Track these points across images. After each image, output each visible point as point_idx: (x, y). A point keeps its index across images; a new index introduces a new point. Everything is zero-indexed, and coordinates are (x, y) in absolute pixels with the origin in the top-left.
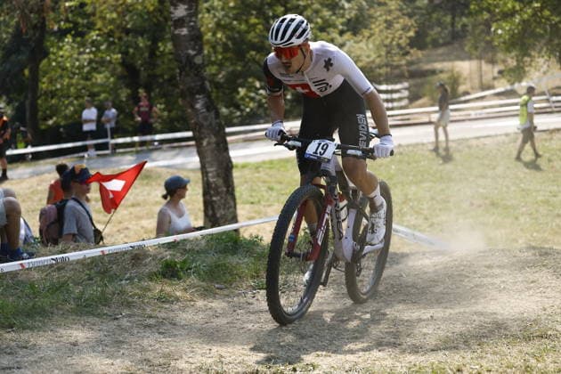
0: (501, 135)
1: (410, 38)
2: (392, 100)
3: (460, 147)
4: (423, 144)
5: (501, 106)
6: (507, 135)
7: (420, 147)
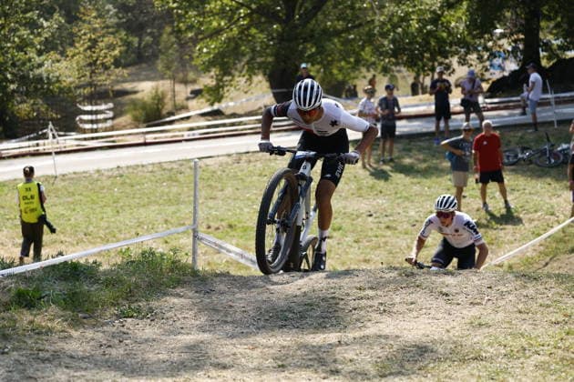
0: (222, 156)
1: (115, 57)
2: (97, 121)
3: (183, 169)
4: (143, 166)
5: (209, 127)
6: (229, 155)
7: (140, 169)
